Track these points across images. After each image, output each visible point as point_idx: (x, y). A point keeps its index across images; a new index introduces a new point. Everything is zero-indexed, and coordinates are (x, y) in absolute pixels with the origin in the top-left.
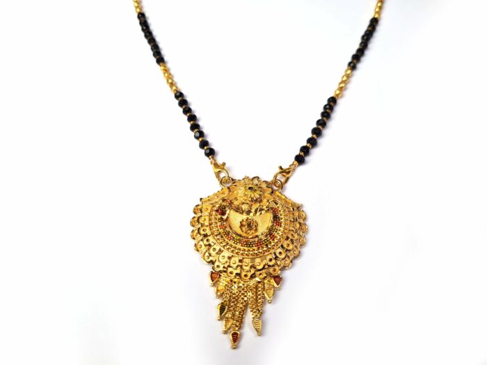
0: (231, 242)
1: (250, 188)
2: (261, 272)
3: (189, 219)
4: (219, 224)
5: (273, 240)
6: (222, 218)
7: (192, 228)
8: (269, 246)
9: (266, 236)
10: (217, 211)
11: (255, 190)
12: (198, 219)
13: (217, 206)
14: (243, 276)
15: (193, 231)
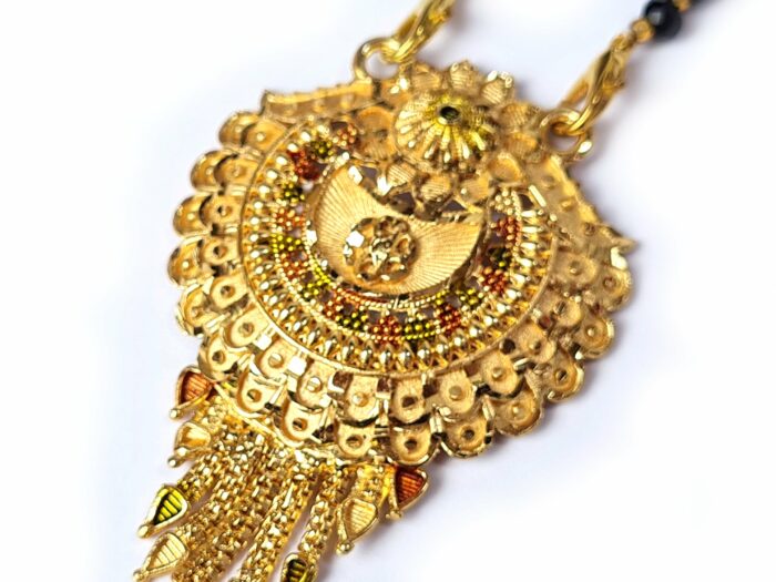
0: (293, 288)
1: (446, 111)
2: (358, 432)
3: (195, 155)
4: (279, 205)
5: (448, 334)
6: (298, 189)
7: (190, 191)
8: (421, 354)
9: (430, 309)
10: (294, 157)
11: (465, 125)
12: (223, 161)
13: (305, 138)
14: (289, 419)
15: (188, 201)
